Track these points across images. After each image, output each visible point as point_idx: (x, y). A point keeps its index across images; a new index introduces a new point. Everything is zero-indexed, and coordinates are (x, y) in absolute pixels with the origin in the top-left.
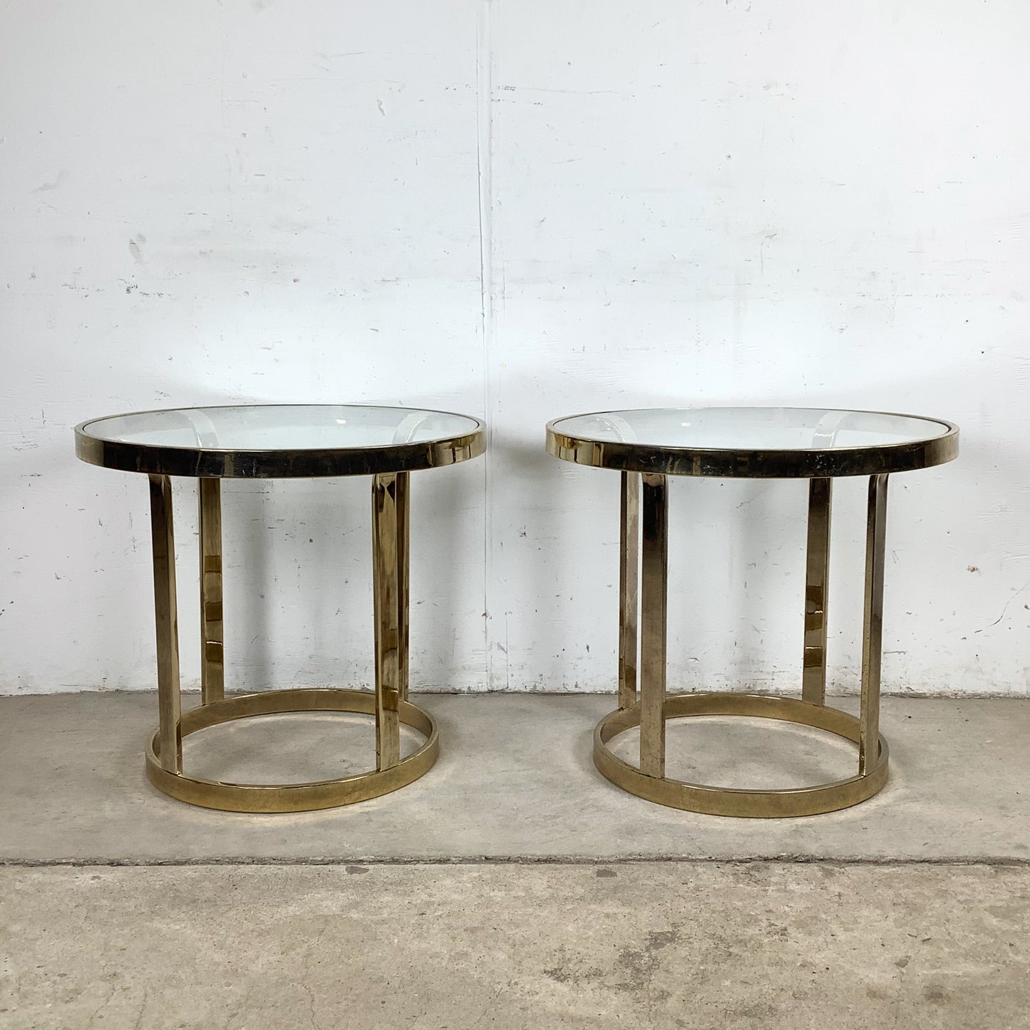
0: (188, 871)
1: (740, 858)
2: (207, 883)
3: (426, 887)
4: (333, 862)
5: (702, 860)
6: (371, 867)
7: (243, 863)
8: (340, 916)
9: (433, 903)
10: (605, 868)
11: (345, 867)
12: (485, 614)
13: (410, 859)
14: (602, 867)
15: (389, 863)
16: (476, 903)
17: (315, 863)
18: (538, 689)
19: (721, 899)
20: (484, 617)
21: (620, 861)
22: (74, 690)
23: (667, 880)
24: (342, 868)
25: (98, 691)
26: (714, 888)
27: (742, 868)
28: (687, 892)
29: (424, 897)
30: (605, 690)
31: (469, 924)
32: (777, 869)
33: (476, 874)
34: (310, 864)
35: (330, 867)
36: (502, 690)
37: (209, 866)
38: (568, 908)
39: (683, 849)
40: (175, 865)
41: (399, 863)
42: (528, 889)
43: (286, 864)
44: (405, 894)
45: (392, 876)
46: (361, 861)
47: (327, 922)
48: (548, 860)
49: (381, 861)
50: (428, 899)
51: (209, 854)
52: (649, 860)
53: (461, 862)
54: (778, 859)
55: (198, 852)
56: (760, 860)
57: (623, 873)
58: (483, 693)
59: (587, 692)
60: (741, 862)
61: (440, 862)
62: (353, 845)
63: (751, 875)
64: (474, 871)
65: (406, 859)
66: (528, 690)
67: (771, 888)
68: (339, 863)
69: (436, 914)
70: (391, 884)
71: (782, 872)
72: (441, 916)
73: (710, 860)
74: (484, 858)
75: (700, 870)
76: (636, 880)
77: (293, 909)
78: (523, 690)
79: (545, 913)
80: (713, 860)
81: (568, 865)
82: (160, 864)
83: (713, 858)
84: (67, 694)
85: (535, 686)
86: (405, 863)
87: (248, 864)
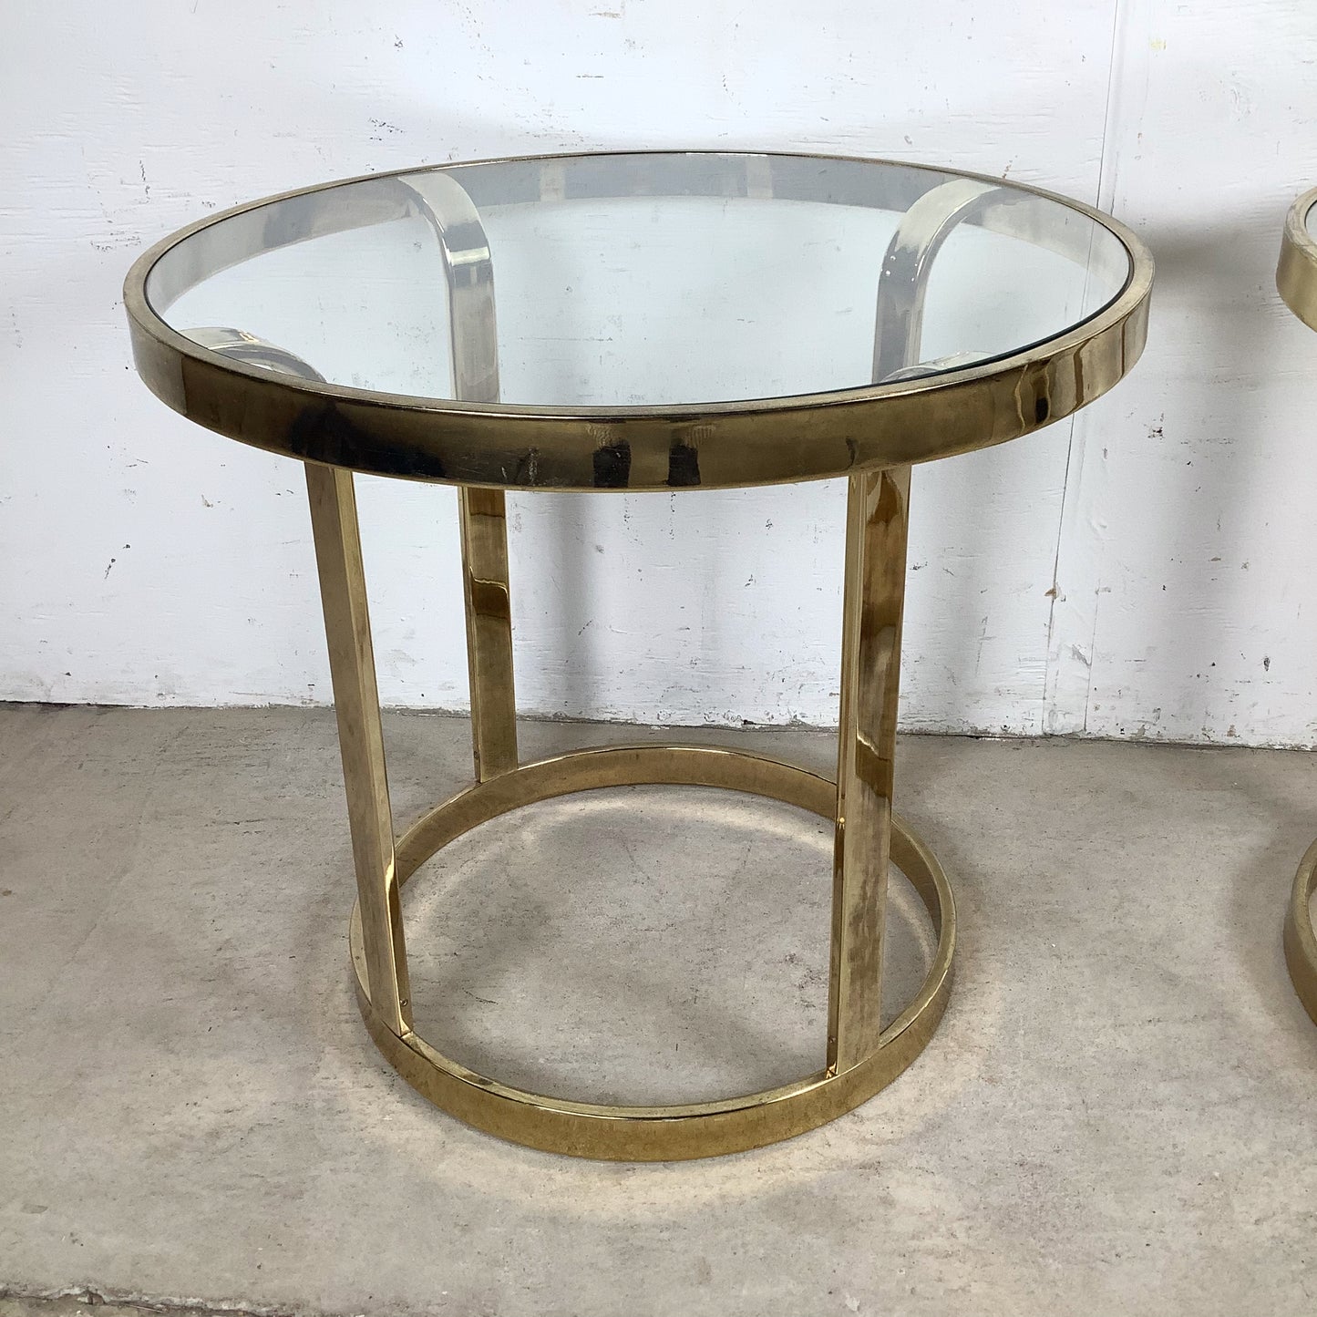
12: (1052, 592)
18: (1147, 734)
20: (1050, 597)
22: (257, 703)
25: (301, 705)
30: (1289, 742)
36: (1074, 734)
58: (1032, 739)
59: (1251, 745)
66: (1126, 736)
78: (1116, 734)
84: (247, 708)
85: (1143, 730)
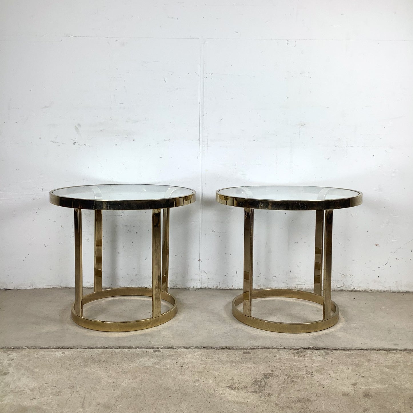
0: (96, 351)
1: (295, 348)
2: (103, 355)
3: (182, 357)
4: (148, 348)
5: (281, 349)
6: (162, 350)
7: (116, 348)
8: (152, 367)
9: (185, 363)
10: (246, 351)
11: (152, 350)
12: (199, 260)
13: (176, 347)
14: (245, 351)
15: (168, 349)
16: (201, 363)
17: (141, 348)
18: (218, 287)
19: (289, 362)
21: (252, 349)
22: (50, 287)
23: (269, 355)
24: (151, 350)
25: (59, 287)
26: (286, 358)
27: (296, 351)
28: (276, 360)
29: (182, 360)
31: (199, 370)
32: (309, 352)
33: (200, 353)
34: (140, 349)
35: (147, 350)
36: (205, 288)
37: (104, 349)
38: (234, 365)
39: (274, 345)
40: (91, 349)
41: (172, 349)
42: (219, 358)
43: (131, 349)
44: (175, 359)
45: (170, 353)
46: (158, 348)
47: (148, 369)
48: (225, 348)
49: (165, 348)
50: (183, 361)
51: (103, 345)
52: (262, 348)
53: (194, 349)
54: (309, 348)
55: (99, 345)
56: (302, 349)
57: (253, 353)
58: (198, 289)
59: (236, 289)
60: (295, 349)
61: (186, 348)
62: (155, 343)
63: (299, 354)
64: (199, 352)
65: (174, 347)
66: (215, 288)
67: (307, 358)
68: (150, 349)
69: (187, 366)
70: (170, 356)
71: (310, 353)
72: (188, 367)
73: (284, 348)
74: (202, 347)
75: (281, 352)
76: (258, 355)
77: (135, 364)
78: (213, 287)
79: (226, 366)
80: (285, 349)
81: (233, 350)
82: (86, 348)
83: (285, 348)
84: (47, 288)
85: (217, 287)
86: (174, 349)
87: (117, 349)
